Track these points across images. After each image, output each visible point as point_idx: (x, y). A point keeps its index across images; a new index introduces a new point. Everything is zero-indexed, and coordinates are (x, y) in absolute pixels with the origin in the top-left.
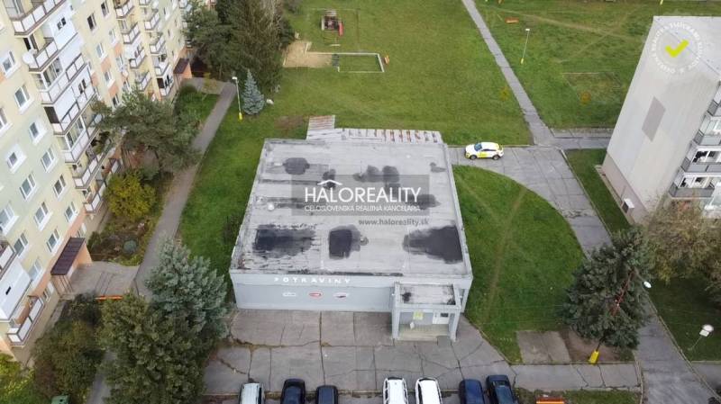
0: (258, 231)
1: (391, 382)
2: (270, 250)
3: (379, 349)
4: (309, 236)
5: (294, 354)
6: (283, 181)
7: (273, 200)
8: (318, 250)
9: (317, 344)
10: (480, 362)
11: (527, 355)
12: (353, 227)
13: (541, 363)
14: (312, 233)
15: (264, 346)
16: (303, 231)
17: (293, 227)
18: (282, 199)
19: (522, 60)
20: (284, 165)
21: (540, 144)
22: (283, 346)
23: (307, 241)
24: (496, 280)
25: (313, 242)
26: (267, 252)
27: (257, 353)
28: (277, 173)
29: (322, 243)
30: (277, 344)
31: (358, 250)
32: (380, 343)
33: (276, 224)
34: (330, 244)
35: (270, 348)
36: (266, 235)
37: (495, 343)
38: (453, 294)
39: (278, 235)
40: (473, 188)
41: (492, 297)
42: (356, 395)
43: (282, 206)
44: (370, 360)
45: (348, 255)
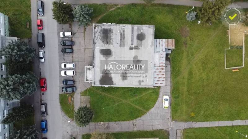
0: (110, 29)
1: (72, 65)
2: (103, 33)
3: (84, 63)
4: (108, 43)
5: (82, 42)
6: (133, 34)
7: (124, 31)
8: (103, 46)
9: (85, 48)
10: (81, 86)
11: (83, 97)
12: (112, 55)
13: (81, 100)
14: (110, 44)
15: (85, 35)
16: (110, 41)
17: (112, 38)
18: (124, 34)
19: (237, 132)
20: (141, 33)
21: (172, 123)
22: (84, 40)
23: (106, 43)
24: (106, 94)
25: (106, 45)
26: (102, 32)
27: (83, 34)
28: (137, 31)
29: (106, 47)
30: (85, 38)
31: (103, 57)
32: (86, 63)
33: (113, 34)
34: (105, 49)
35: (84, 37)
36: (108, 31)
37: (86, 91)
38: (90, 81)
39: (108, 35)
40: (146, 95)
41: (100, 92)
42: (72, 57)
43: (121, 34)
44: (81, 60)
45: (101, 54)
